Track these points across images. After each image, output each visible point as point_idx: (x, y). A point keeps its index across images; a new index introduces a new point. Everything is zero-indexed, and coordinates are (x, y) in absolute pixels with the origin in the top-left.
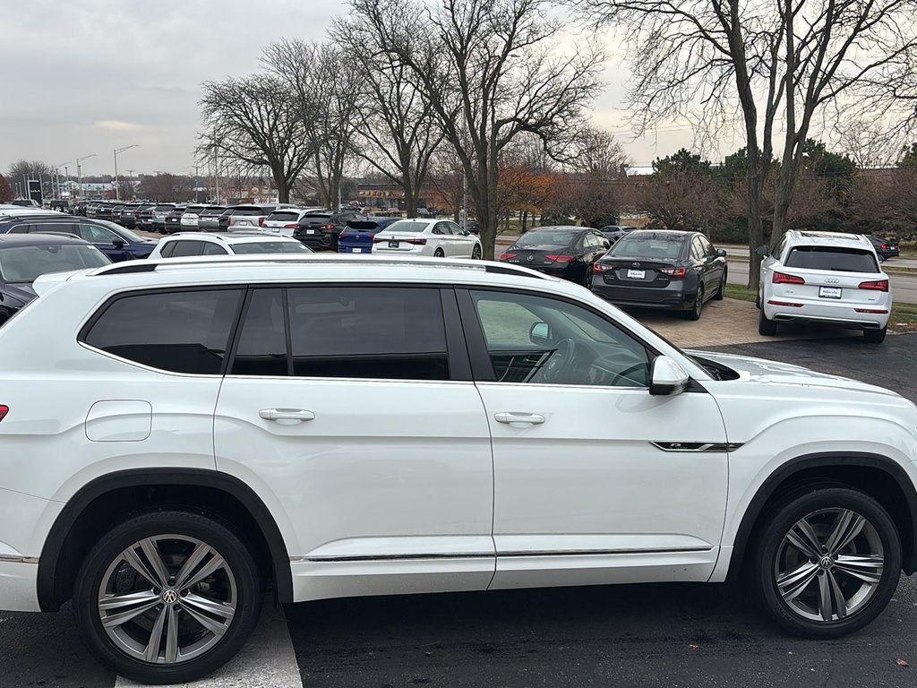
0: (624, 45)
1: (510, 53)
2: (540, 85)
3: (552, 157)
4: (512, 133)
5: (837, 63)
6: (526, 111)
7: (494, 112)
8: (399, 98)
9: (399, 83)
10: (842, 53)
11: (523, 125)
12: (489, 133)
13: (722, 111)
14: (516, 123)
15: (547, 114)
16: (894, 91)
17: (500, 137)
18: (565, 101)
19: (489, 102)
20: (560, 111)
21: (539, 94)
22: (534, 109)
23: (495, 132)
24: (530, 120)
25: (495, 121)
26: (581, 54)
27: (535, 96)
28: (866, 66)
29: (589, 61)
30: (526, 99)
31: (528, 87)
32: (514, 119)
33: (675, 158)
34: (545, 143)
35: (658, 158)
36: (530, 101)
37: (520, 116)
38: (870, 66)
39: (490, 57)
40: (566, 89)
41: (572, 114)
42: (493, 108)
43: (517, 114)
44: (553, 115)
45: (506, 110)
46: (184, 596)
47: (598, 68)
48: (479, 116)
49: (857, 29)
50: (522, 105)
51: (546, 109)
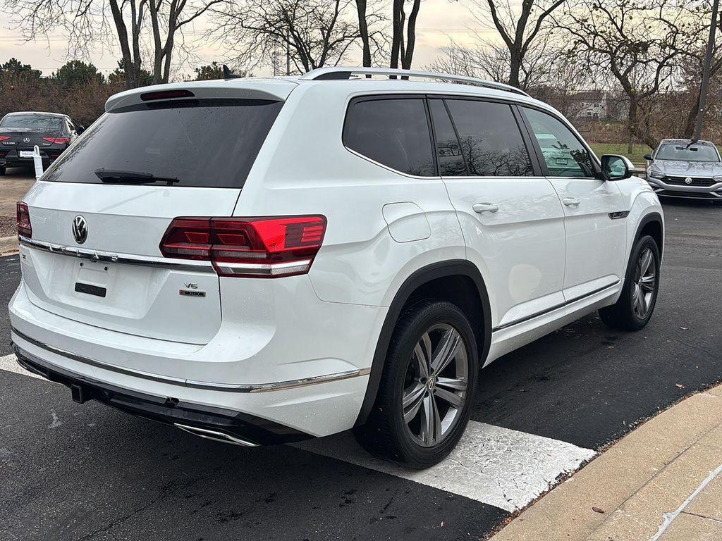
33: (7, 66)
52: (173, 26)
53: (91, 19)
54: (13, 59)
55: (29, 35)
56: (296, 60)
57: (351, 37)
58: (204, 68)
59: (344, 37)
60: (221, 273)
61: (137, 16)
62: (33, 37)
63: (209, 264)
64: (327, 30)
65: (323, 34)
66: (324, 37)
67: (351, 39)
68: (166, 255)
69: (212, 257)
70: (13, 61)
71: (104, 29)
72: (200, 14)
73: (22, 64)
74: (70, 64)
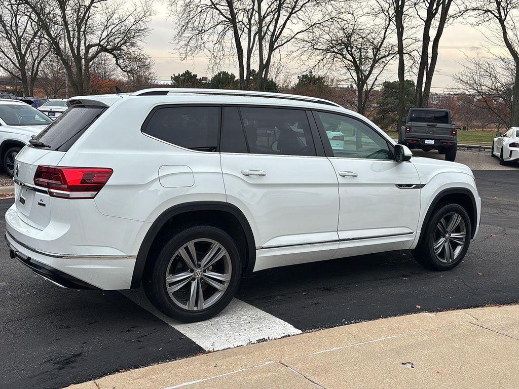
0: (170, 8)
1: (93, 5)
2: (114, 26)
3: (121, 69)
4: (97, 53)
5: (282, 29)
6: (105, 41)
7: (86, 39)
8: (17, 25)
9: (16, 15)
10: (284, 25)
11: (104, 49)
12: (82, 52)
13: (223, 50)
14: (100, 47)
15: (118, 44)
16: (314, 46)
17: (90, 55)
18: (128, 36)
19: (82, 33)
20: (125, 43)
21: (113, 31)
22: (110, 39)
23: (87, 51)
24: (108, 47)
25: (87, 44)
26: (138, 10)
27: (111, 32)
28: (297, 32)
29: (142, 15)
30: (105, 34)
31: (106, 27)
32: (98, 45)
33: (184, 75)
34: (117, 60)
35: (174, 75)
36: (108, 35)
37: (102, 43)
38: (298, 33)
39: (80, 6)
40: (129, 30)
41: (133, 45)
42: (85, 37)
43: (100, 42)
44: (121, 45)
45: (93, 39)
46: (205, 272)
47: (147, 19)
48: (76, 41)
49: (291, 13)
50: (103, 37)
51: (117, 40)
52: (272, 49)
53: (224, 45)
54: (187, 71)
55: (183, 57)
56: (351, 71)
57: (394, 54)
58: (303, 76)
59: (389, 54)
60: (51, 194)
61: (252, 42)
62: (186, 57)
63: (46, 189)
64: (377, 49)
65: (373, 52)
66: (374, 54)
67: (393, 55)
68: (36, 184)
69: (49, 186)
70: (187, 72)
71: (232, 51)
72: (289, 40)
73: (192, 74)
74: (219, 74)
